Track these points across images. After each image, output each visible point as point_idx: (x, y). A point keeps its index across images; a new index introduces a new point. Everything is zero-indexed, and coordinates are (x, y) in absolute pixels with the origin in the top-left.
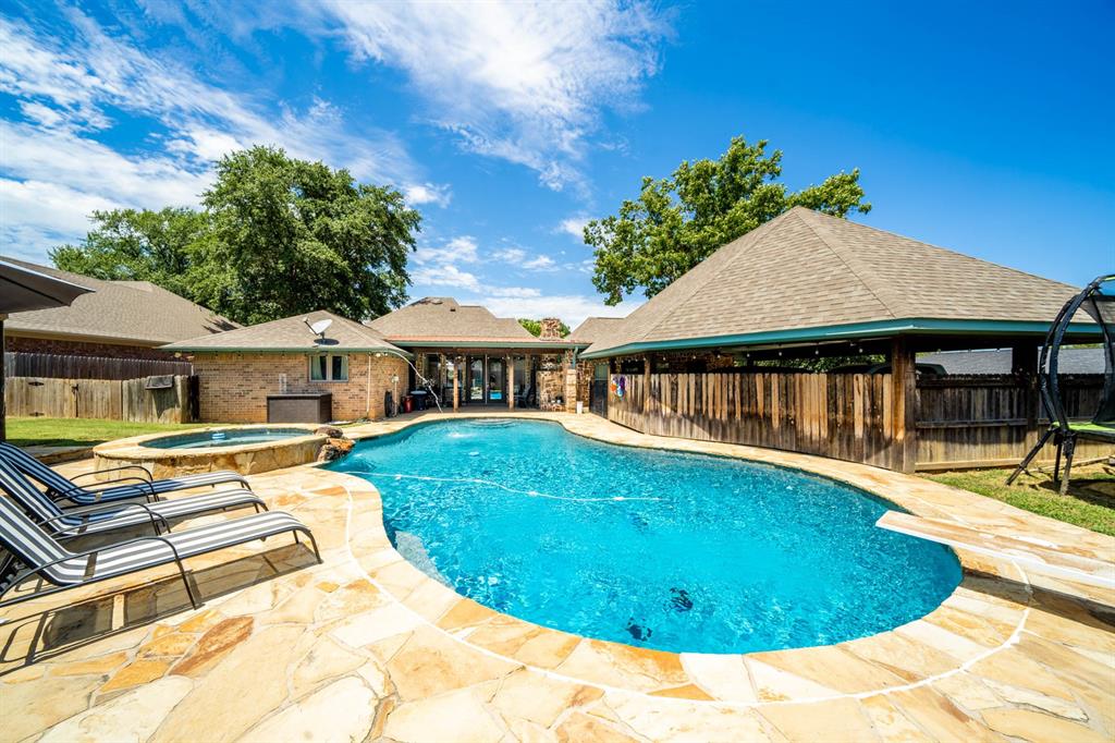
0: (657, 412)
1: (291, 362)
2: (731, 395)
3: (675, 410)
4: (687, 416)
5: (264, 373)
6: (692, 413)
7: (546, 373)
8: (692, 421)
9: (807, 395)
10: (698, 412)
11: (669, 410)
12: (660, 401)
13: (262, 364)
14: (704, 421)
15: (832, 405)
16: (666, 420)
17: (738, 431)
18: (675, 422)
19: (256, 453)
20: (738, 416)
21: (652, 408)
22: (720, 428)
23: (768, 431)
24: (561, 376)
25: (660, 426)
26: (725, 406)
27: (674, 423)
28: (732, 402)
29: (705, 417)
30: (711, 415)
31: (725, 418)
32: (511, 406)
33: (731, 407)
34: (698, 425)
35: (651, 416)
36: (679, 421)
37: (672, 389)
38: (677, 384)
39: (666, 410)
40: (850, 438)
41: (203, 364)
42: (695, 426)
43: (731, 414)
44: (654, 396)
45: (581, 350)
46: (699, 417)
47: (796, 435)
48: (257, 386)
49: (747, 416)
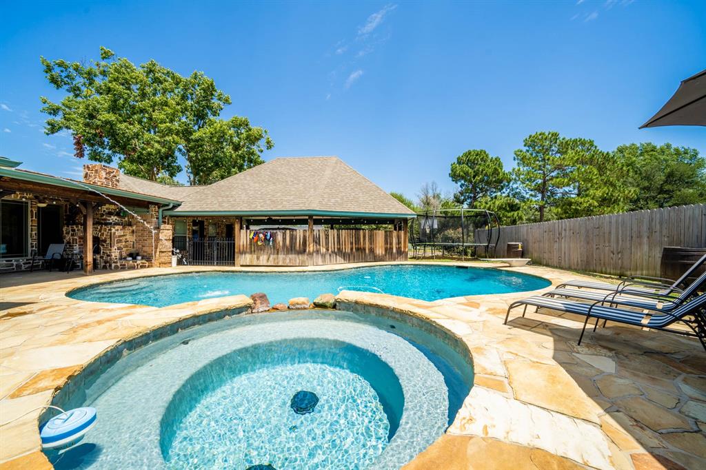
0: (318, 252)
2: (351, 240)
3: (327, 250)
4: (333, 252)
6: (336, 250)
7: (117, 227)
8: (336, 255)
9: (378, 239)
10: (339, 249)
11: (324, 250)
12: (320, 245)
14: (341, 254)
15: (386, 243)
16: (323, 256)
17: (354, 256)
20: (354, 250)
21: (315, 250)
22: (348, 256)
23: (364, 255)
24: (133, 232)
25: (320, 260)
26: (349, 246)
27: (328, 256)
28: (352, 243)
29: (342, 252)
30: (344, 250)
31: (349, 251)
32: (89, 268)
33: (352, 245)
35: (314, 254)
36: (330, 255)
37: (326, 238)
39: (323, 250)
40: (392, 252)
42: (338, 257)
43: (352, 249)
44: (316, 243)
45: (174, 207)
46: (340, 252)
47: (374, 255)
49: (358, 249)
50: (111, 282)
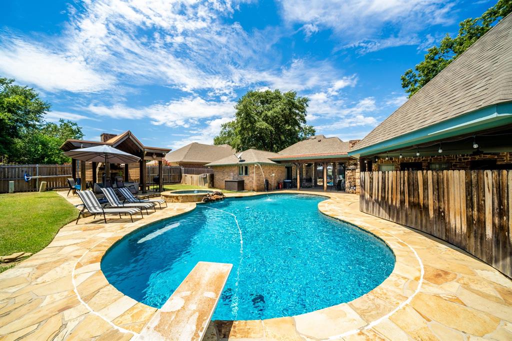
1: (234, 169)
2: (402, 188)
3: (371, 196)
4: (377, 201)
5: (228, 172)
6: (380, 199)
7: (348, 171)
8: (380, 205)
9: (452, 190)
10: (383, 198)
11: (368, 196)
12: (365, 190)
13: (227, 170)
14: (386, 206)
15: (470, 204)
16: (367, 203)
18: (371, 204)
19: (183, 196)
20: (407, 204)
22: (396, 212)
23: (426, 219)
25: (364, 206)
26: (399, 196)
28: (402, 193)
29: (387, 203)
30: (390, 202)
31: (398, 205)
32: (324, 189)
33: (403, 197)
34: (383, 208)
36: (373, 204)
37: (370, 182)
38: (372, 179)
40: (483, 236)
41: (214, 170)
42: (381, 208)
43: (402, 202)
44: (362, 187)
46: (384, 203)
47: (445, 226)
48: (226, 177)
49: (412, 205)
50: (303, 194)
